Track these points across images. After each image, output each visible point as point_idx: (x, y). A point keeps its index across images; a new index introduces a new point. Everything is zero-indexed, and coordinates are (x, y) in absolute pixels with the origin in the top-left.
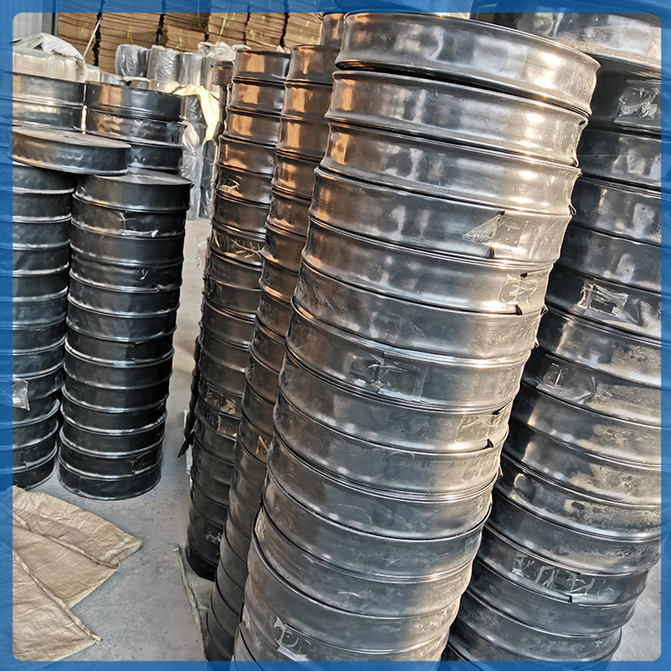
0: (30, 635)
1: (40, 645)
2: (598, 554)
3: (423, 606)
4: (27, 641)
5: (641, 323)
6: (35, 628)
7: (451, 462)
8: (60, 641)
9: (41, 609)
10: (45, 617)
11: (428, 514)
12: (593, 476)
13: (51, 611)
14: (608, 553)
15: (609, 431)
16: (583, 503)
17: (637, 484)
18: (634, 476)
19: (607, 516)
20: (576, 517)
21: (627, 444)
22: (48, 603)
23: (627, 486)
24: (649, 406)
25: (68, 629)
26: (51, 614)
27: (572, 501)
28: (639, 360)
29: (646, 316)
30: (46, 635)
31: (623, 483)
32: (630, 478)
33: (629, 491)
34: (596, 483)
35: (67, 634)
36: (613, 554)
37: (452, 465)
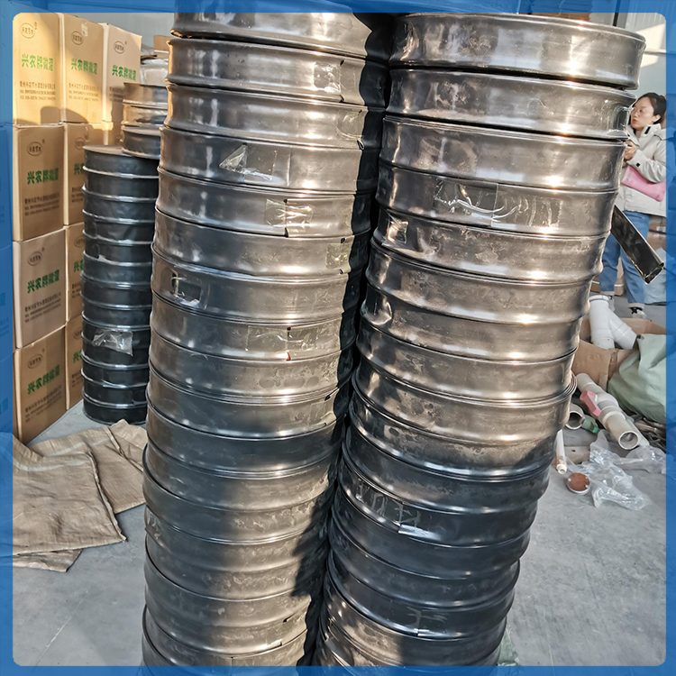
0: (75, 525)
1: (78, 533)
2: (418, 485)
3: (237, 502)
4: (72, 529)
5: (417, 248)
6: (81, 521)
7: (242, 367)
8: (95, 533)
9: (91, 508)
10: (92, 514)
11: (228, 414)
12: (400, 401)
13: (98, 511)
14: (428, 486)
15: (408, 357)
16: (397, 429)
17: (439, 412)
18: (435, 404)
19: (419, 445)
20: (394, 443)
21: (425, 370)
22: (98, 504)
23: (430, 414)
24: (438, 332)
25: (106, 527)
26: (98, 514)
27: (389, 427)
28: (421, 285)
29: (422, 242)
30: (88, 528)
31: (426, 411)
32: (431, 406)
33: (432, 420)
34: (403, 409)
35: (103, 530)
36: (434, 487)
37: (244, 371)
